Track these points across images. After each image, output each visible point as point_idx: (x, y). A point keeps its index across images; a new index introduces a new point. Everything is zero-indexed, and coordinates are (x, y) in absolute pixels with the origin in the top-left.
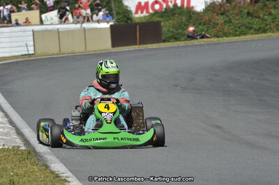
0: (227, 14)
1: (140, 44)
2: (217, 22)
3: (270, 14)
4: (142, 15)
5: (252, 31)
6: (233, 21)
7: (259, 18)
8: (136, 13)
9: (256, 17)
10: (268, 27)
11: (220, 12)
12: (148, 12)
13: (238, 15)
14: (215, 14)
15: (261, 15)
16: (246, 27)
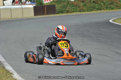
0: (84, 2)
1: (46, 15)
2: (80, 5)
3: (103, 2)
4: (47, 2)
5: (95, 9)
6: (87, 5)
7: (98, 3)
8: (45, 1)
9: (97, 3)
10: (102, 8)
11: (82, 1)
12: (50, 0)
13: (89, 2)
14: (79, 2)
15: (99, 3)
16: (93, 8)
